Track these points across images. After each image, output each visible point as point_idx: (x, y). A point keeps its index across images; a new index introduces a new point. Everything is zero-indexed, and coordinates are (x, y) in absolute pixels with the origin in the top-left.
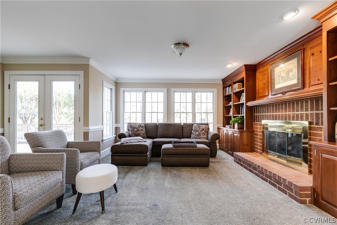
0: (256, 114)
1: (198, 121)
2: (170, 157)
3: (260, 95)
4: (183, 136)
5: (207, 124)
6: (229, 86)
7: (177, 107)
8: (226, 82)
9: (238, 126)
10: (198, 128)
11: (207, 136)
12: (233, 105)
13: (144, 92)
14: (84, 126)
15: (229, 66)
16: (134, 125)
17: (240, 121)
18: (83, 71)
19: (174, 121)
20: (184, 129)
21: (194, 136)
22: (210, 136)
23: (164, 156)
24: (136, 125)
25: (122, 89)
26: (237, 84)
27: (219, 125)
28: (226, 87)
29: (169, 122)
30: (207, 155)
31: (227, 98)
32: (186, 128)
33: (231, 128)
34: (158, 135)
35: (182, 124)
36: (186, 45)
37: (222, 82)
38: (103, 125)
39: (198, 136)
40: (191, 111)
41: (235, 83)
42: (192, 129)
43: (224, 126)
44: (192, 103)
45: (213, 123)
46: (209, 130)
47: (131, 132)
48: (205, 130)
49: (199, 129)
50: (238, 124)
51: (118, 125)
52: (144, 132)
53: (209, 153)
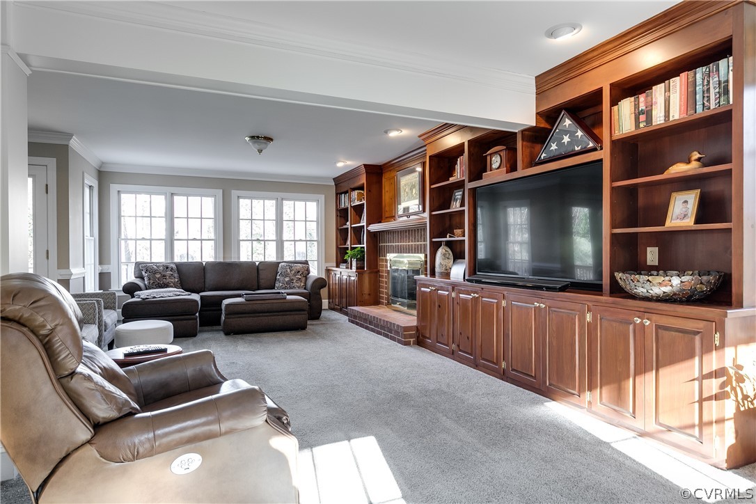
0: (381, 244)
1: (288, 256)
2: (239, 317)
3: (387, 215)
4: (258, 286)
5: (306, 263)
6: (346, 193)
7: (244, 230)
8: (342, 184)
9: (357, 264)
10: (289, 270)
11: (305, 283)
12: (351, 227)
13: (169, 195)
14: (58, 268)
15: (340, 165)
16: (154, 267)
17: (359, 256)
18: (55, 159)
19: (239, 258)
20: (260, 272)
21: (281, 284)
22: (310, 283)
23: (229, 316)
24: (158, 267)
25: (114, 188)
26: (356, 191)
27: (328, 265)
28: (341, 193)
29: (228, 260)
30: (304, 310)
31: (342, 214)
32: (264, 270)
33: (347, 268)
34: (207, 285)
35: (257, 263)
36: (269, 139)
37: (333, 184)
38: (84, 267)
39: (289, 284)
40: (274, 238)
41: (354, 189)
42: (277, 273)
43: (338, 266)
44: (276, 221)
45: (318, 261)
46: (309, 273)
47: (149, 279)
48: (301, 273)
49: (291, 271)
50: (357, 261)
51: (106, 268)
52: (176, 280)
53: (307, 307)
